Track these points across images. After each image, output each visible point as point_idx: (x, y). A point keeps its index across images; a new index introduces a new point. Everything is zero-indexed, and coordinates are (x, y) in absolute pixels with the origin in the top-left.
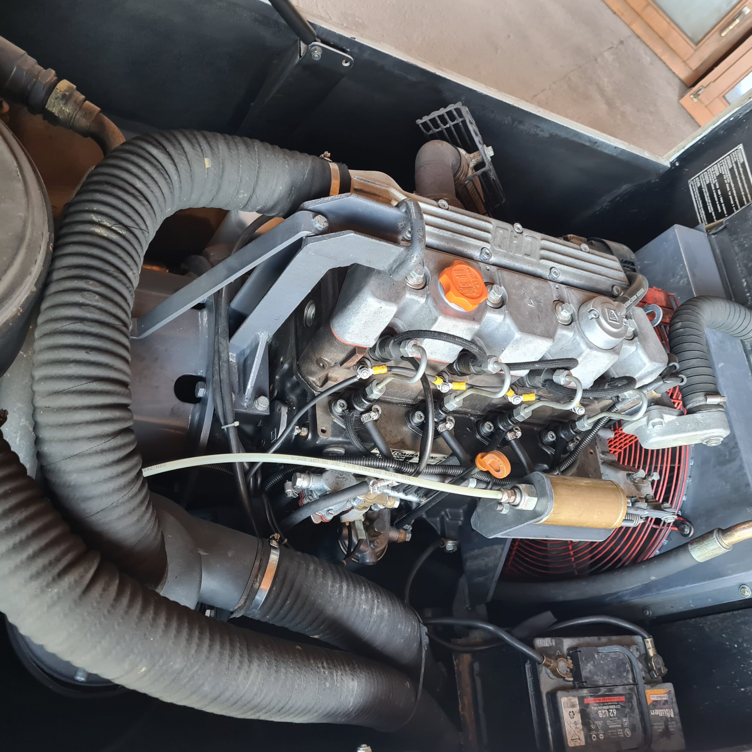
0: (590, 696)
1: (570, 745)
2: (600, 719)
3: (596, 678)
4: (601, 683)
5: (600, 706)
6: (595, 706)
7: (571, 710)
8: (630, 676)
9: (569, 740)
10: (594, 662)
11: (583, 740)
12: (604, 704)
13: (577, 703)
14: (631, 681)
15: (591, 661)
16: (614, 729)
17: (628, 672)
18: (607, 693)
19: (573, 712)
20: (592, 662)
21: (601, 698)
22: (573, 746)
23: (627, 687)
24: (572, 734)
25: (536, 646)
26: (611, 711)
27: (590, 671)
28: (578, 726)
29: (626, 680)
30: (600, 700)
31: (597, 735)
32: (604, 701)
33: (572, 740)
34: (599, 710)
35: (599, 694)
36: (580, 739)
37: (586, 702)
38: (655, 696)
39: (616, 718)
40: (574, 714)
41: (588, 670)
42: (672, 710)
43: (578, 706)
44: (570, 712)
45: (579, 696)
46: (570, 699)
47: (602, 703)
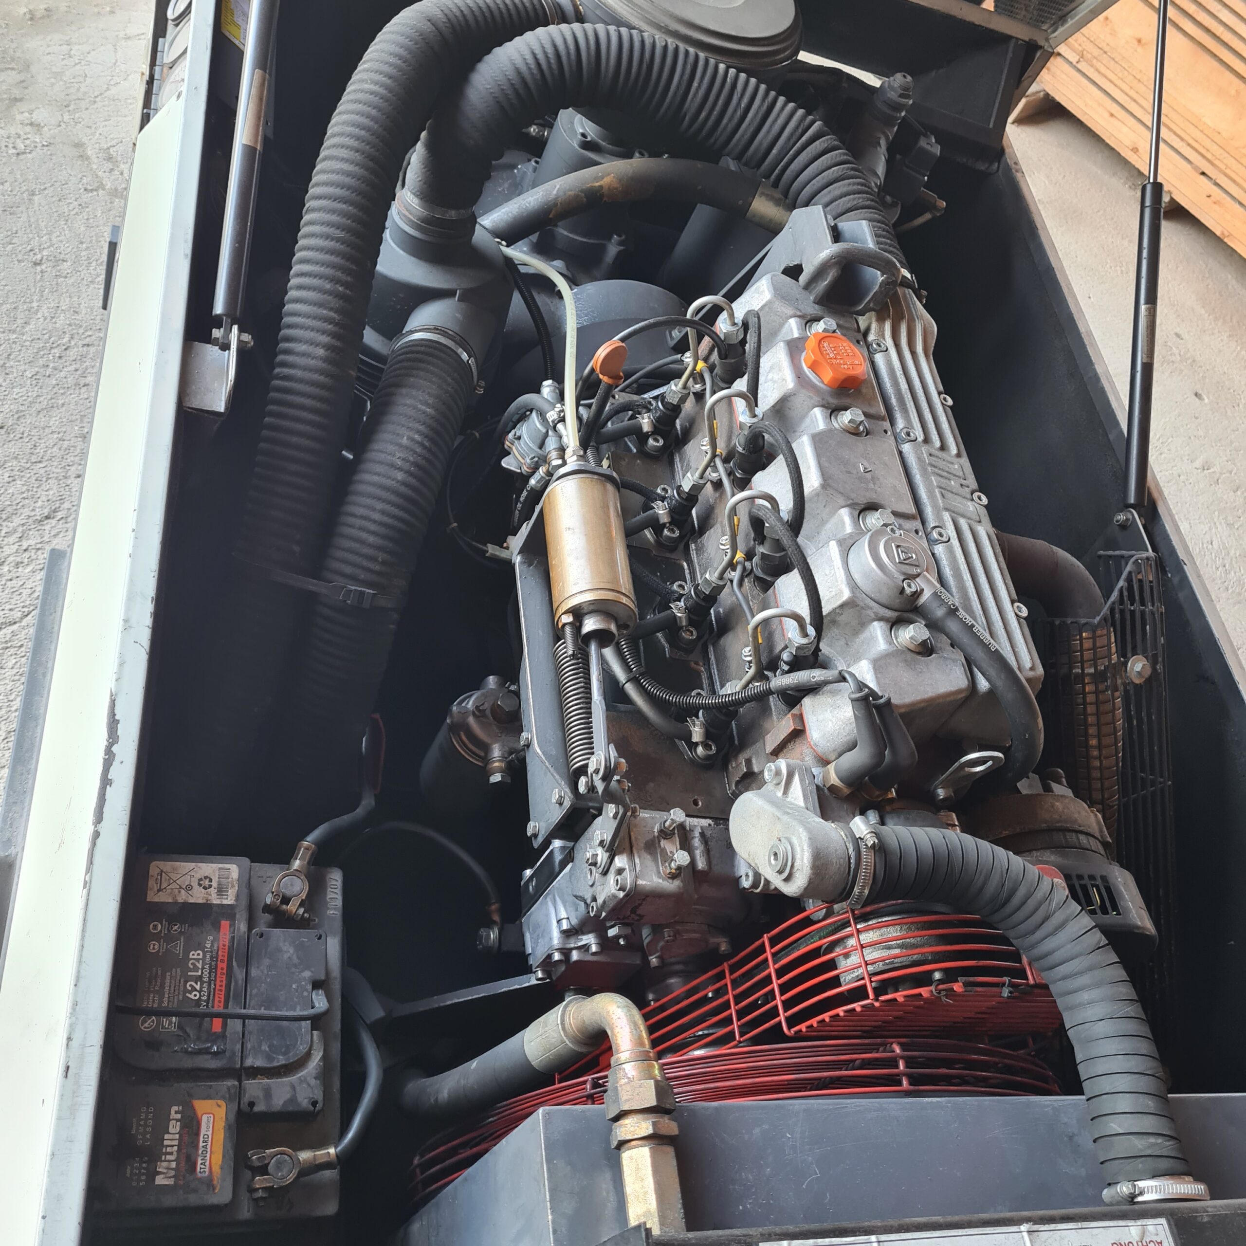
0: (233, 938)
1: (154, 864)
2: (187, 952)
3: (266, 962)
4: (254, 972)
5: (211, 957)
6: (212, 946)
7: (214, 884)
8: (259, 1062)
9: (161, 864)
10: (295, 966)
11: (156, 899)
12: (213, 969)
13: (225, 902)
14: (249, 1062)
15: (298, 958)
16: (162, 986)
17: (270, 1058)
18: (233, 984)
19: (210, 886)
20: (295, 960)
21: (225, 965)
22: (151, 873)
23: (239, 1046)
24: (171, 875)
25: (329, 869)
26: (198, 987)
27: (279, 950)
28: (183, 892)
29: (253, 1048)
30: (222, 961)
31: (157, 937)
32: (219, 971)
33: (162, 871)
34: (204, 953)
35: (234, 964)
36: (159, 890)
37: (223, 922)
38: (210, 1133)
39: (181, 998)
40: (205, 888)
41: (281, 944)
42: (171, 1182)
43: (217, 902)
44: (211, 881)
45: (237, 910)
46: (233, 886)
47: (216, 965)
